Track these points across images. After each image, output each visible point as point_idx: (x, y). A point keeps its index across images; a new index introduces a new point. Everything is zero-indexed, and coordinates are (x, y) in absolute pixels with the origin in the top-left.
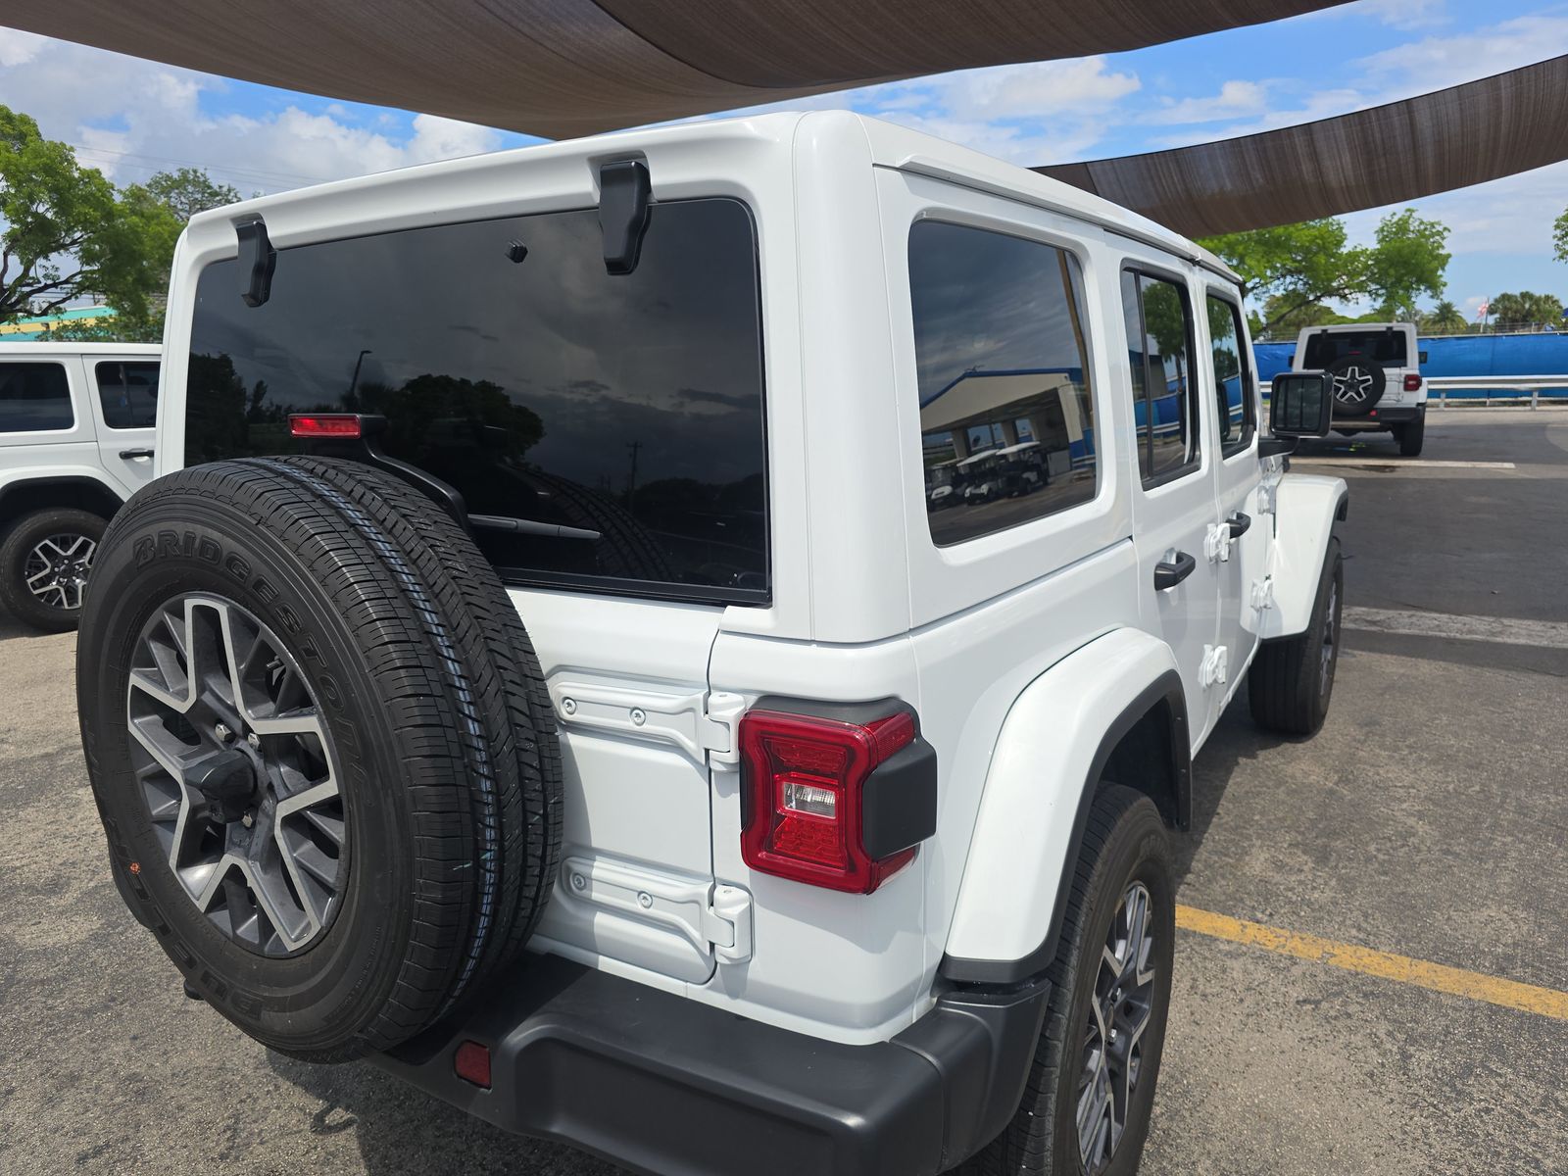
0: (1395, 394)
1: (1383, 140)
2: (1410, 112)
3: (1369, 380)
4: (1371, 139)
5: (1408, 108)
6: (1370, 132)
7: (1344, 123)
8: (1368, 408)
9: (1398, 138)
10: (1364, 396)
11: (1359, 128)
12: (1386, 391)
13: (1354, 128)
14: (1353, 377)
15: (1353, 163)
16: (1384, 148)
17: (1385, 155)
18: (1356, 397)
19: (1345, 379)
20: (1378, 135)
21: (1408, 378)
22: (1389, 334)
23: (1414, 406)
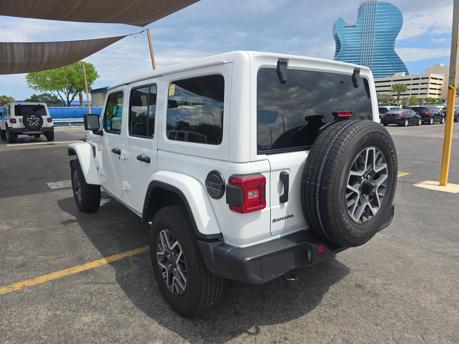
0: (46, 124)
1: (34, 53)
2: (43, 46)
3: (38, 119)
4: (31, 51)
5: (43, 45)
6: (31, 50)
7: (24, 45)
8: (39, 128)
9: (39, 53)
10: (38, 124)
11: (28, 47)
12: (44, 122)
13: (26, 47)
14: (33, 118)
15: (24, 58)
16: (34, 55)
17: (34, 57)
18: (35, 124)
19: (31, 119)
20: (33, 51)
21: (48, 119)
22: (40, 106)
23: (51, 127)
